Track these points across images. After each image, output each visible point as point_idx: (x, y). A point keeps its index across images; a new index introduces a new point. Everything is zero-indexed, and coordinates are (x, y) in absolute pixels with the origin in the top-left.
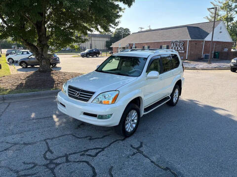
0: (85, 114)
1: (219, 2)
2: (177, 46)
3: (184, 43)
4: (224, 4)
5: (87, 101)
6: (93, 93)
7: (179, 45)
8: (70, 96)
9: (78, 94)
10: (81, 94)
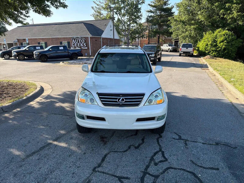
0: (139, 120)
1: (100, 2)
2: (79, 42)
3: (86, 39)
4: (105, 5)
5: (137, 105)
6: (143, 95)
7: (81, 42)
8: (105, 104)
9: (123, 100)
10: (126, 99)
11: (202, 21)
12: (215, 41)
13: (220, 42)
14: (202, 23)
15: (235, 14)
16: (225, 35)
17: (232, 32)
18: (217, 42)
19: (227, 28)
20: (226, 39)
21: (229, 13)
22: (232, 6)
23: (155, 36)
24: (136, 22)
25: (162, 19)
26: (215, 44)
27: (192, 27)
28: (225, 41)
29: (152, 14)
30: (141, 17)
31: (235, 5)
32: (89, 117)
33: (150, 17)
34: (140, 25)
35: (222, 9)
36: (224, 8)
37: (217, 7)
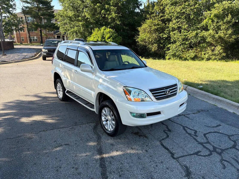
9: (169, 91)
11: (88, 18)
12: (103, 37)
13: (108, 39)
14: (88, 20)
15: (114, 15)
16: (110, 33)
17: (114, 30)
18: (105, 38)
19: (109, 27)
20: (111, 36)
21: (109, 13)
22: (110, 8)
23: (36, 30)
24: (9, 12)
25: (41, 12)
26: (104, 40)
27: (81, 23)
28: (111, 38)
29: (29, 5)
30: (14, 7)
31: (112, 7)
32: (149, 114)
33: (26, 8)
34: (15, 16)
35: (103, 9)
36: (105, 9)
37: (99, 7)
